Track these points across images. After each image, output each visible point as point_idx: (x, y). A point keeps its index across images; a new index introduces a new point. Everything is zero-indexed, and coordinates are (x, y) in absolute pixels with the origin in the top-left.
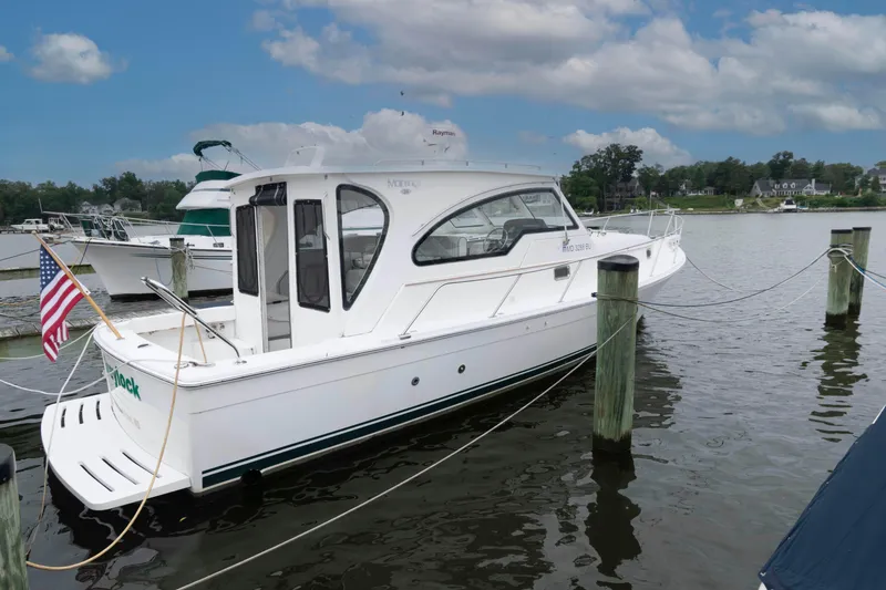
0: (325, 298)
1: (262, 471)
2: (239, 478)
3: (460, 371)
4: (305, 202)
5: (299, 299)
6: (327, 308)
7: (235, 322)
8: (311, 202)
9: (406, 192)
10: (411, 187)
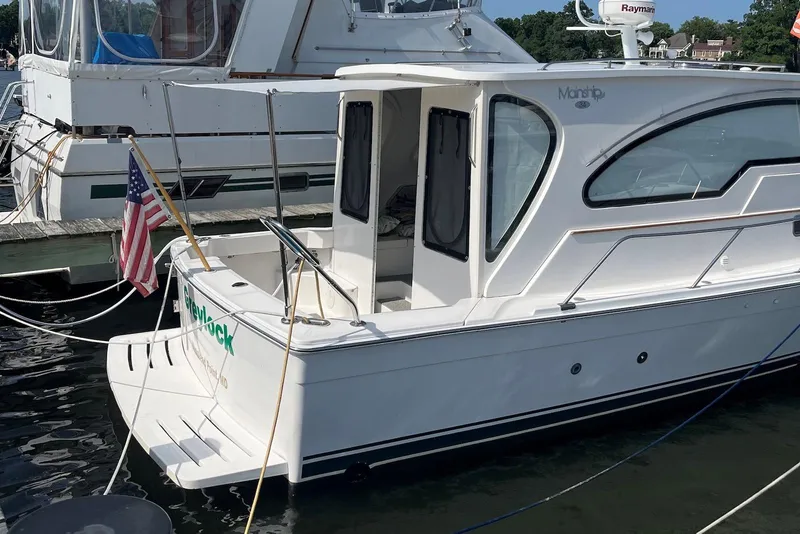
0: (463, 242)
1: (371, 466)
2: (343, 471)
3: (640, 361)
4: (445, 111)
5: (424, 237)
6: (463, 256)
7: (331, 250)
8: (455, 113)
9: (583, 105)
10: (590, 99)
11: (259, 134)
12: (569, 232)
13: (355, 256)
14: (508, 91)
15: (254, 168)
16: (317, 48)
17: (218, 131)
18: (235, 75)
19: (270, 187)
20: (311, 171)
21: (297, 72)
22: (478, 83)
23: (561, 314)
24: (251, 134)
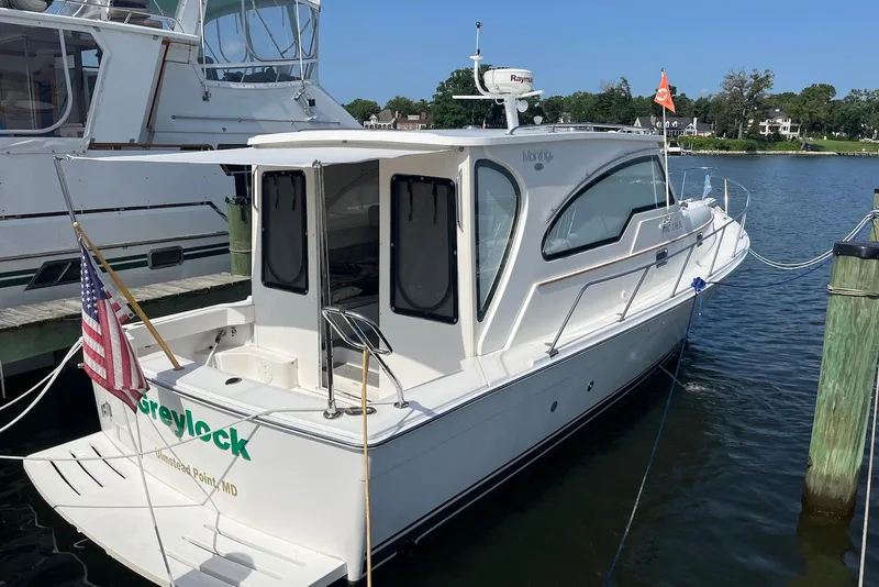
0: (449, 305)
4: (415, 178)
5: (393, 303)
6: (452, 318)
7: (251, 326)
8: (428, 180)
9: (539, 167)
10: (544, 162)
11: (126, 209)
12: (535, 285)
13: (293, 329)
14: (488, 156)
15: (125, 246)
16: (174, 117)
17: (82, 209)
18: (94, 146)
19: (144, 264)
20: (184, 245)
21: (154, 143)
22: (461, 148)
23: (550, 362)
24: (118, 209)
